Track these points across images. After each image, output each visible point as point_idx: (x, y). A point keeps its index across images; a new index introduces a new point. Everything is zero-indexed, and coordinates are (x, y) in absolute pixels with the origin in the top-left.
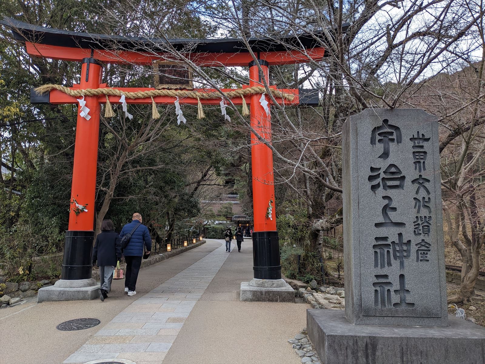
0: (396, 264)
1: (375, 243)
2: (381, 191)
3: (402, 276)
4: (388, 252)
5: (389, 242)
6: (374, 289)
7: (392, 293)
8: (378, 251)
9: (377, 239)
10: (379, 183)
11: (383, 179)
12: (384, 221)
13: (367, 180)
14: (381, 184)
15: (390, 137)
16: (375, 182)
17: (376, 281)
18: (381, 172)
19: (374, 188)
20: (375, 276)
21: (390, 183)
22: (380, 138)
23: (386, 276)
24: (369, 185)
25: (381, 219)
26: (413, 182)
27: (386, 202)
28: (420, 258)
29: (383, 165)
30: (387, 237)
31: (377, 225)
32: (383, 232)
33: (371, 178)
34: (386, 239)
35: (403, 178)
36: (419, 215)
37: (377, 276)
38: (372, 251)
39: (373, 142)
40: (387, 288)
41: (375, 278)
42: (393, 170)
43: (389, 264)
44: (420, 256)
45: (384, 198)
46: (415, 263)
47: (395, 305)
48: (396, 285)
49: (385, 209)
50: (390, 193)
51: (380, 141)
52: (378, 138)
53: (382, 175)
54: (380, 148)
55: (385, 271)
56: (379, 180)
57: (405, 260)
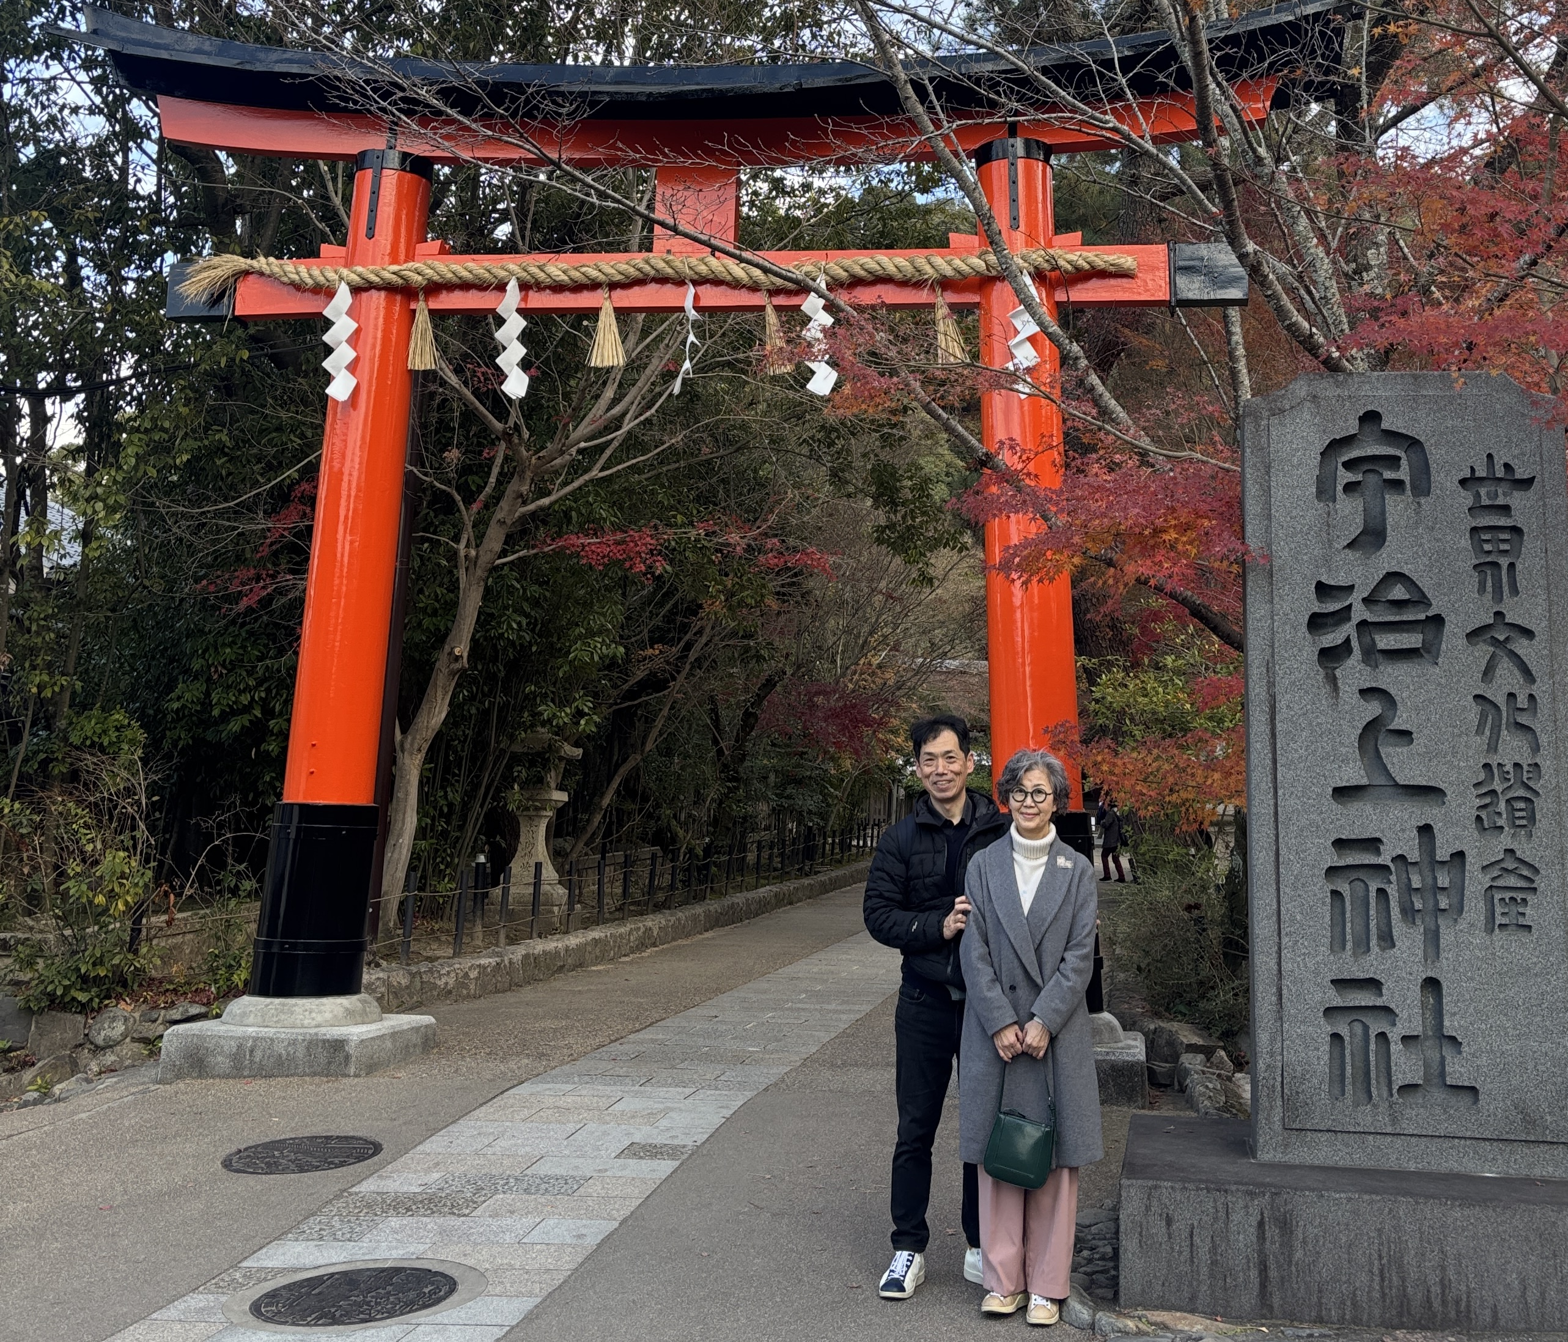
0: (1409, 938)
1: (1333, 859)
2: (1354, 672)
3: (1432, 984)
4: (1381, 892)
5: (1385, 859)
6: (1329, 1029)
7: (1396, 1047)
8: (1344, 888)
9: (1340, 844)
10: (1348, 640)
11: (1363, 624)
12: (1364, 781)
13: (1304, 628)
14: (1355, 643)
15: (1389, 475)
16: (1332, 638)
17: (1338, 1002)
18: (1355, 599)
19: (1330, 656)
20: (1332, 981)
21: (1385, 641)
22: (1352, 477)
23: (1373, 984)
24: (1308, 648)
25: (1353, 774)
26: (1474, 635)
27: (1373, 709)
28: (1499, 920)
29: (1359, 573)
30: (1378, 840)
31: (1342, 793)
32: (1360, 819)
33: (1317, 623)
34: (1373, 844)
35: (1438, 621)
36: (1494, 761)
37: (1340, 984)
38: (1321, 889)
39: (1322, 492)
40: (1374, 1027)
41: (1332, 992)
42: (1399, 592)
43: (1387, 939)
44: (1498, 910)
45: (1366, 693)
46: (1479, 938)
47: (1405, 1090)
48: (1409, 1020)
49: (1369, 738)
50: (1390, 676)
51: (1349, 488)
52: (1344, 476)
53: (1360, 613)
54: (1349, 513)
55: (1371, 963)
56: (1348, 629)
57: (1443, 925)
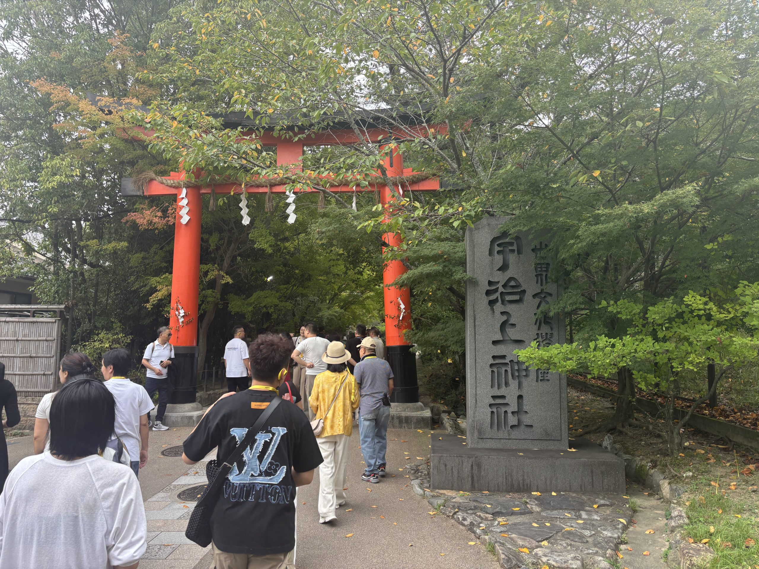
0: (513, 384)
1: (492, 361)
2: (499, 307)
3: (520, 397)
4: (506, 371)
5: (507, 361)
6: (491, 410)
7: (510, 415)
8: (495, 370)
9: (494, 357)
10: (497, 298)
11: (502, 293)
12: (502, 339)
13: (484, 295)
14: (499, 299)
15: (510, 248)
16: (493, 297)
17: (493, 402)
18: (500, 286)
19: (492, 303)
20: (492, 397)
21: (508, 298)
22: (499, 249)
23: (503, 397)
24: (485, 300)
25: (498, 337)
26: (534, 296)
27: (505, 318)
28: (540, 378)
29: (501, 278)
30: (505, 356)
31: (495, 343)
32: (500, 350)
33: (488, 293)
34: (503, 357)
35: (524, 291)
36: (540, 332)
37: (494, 397)
38: (489, 370)
39: (491, 253)
40: (503, 409)
41: (492, 399)
42: (513, 283)
43: (507, 384)
44: (540, 375)
45: (502, 313)
46: (534, 383)
47: (512, 427)
48: (514, 407)
49: (503, 326)
50: (509, 308)
51: (498, 252)
52: (497, 249)
53: (501, 289)
54: (499, 260)
55: (503, 391)
56: (498, 294)
57: (523, 380)
